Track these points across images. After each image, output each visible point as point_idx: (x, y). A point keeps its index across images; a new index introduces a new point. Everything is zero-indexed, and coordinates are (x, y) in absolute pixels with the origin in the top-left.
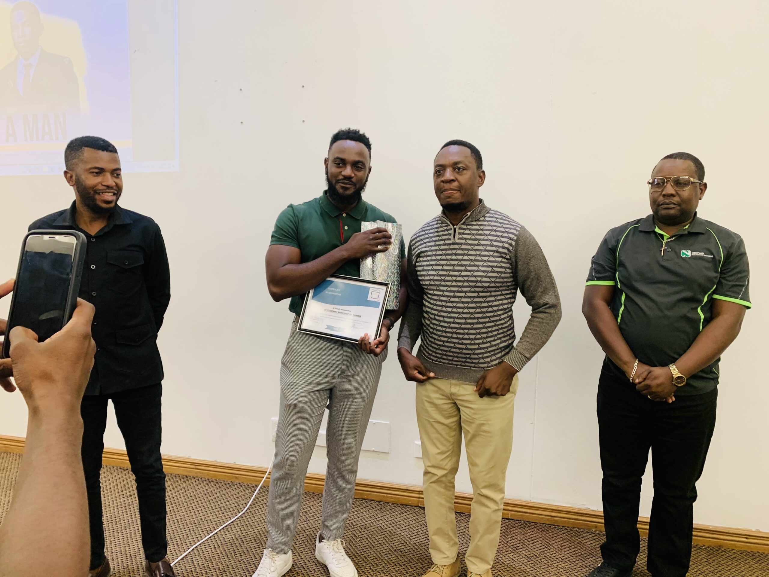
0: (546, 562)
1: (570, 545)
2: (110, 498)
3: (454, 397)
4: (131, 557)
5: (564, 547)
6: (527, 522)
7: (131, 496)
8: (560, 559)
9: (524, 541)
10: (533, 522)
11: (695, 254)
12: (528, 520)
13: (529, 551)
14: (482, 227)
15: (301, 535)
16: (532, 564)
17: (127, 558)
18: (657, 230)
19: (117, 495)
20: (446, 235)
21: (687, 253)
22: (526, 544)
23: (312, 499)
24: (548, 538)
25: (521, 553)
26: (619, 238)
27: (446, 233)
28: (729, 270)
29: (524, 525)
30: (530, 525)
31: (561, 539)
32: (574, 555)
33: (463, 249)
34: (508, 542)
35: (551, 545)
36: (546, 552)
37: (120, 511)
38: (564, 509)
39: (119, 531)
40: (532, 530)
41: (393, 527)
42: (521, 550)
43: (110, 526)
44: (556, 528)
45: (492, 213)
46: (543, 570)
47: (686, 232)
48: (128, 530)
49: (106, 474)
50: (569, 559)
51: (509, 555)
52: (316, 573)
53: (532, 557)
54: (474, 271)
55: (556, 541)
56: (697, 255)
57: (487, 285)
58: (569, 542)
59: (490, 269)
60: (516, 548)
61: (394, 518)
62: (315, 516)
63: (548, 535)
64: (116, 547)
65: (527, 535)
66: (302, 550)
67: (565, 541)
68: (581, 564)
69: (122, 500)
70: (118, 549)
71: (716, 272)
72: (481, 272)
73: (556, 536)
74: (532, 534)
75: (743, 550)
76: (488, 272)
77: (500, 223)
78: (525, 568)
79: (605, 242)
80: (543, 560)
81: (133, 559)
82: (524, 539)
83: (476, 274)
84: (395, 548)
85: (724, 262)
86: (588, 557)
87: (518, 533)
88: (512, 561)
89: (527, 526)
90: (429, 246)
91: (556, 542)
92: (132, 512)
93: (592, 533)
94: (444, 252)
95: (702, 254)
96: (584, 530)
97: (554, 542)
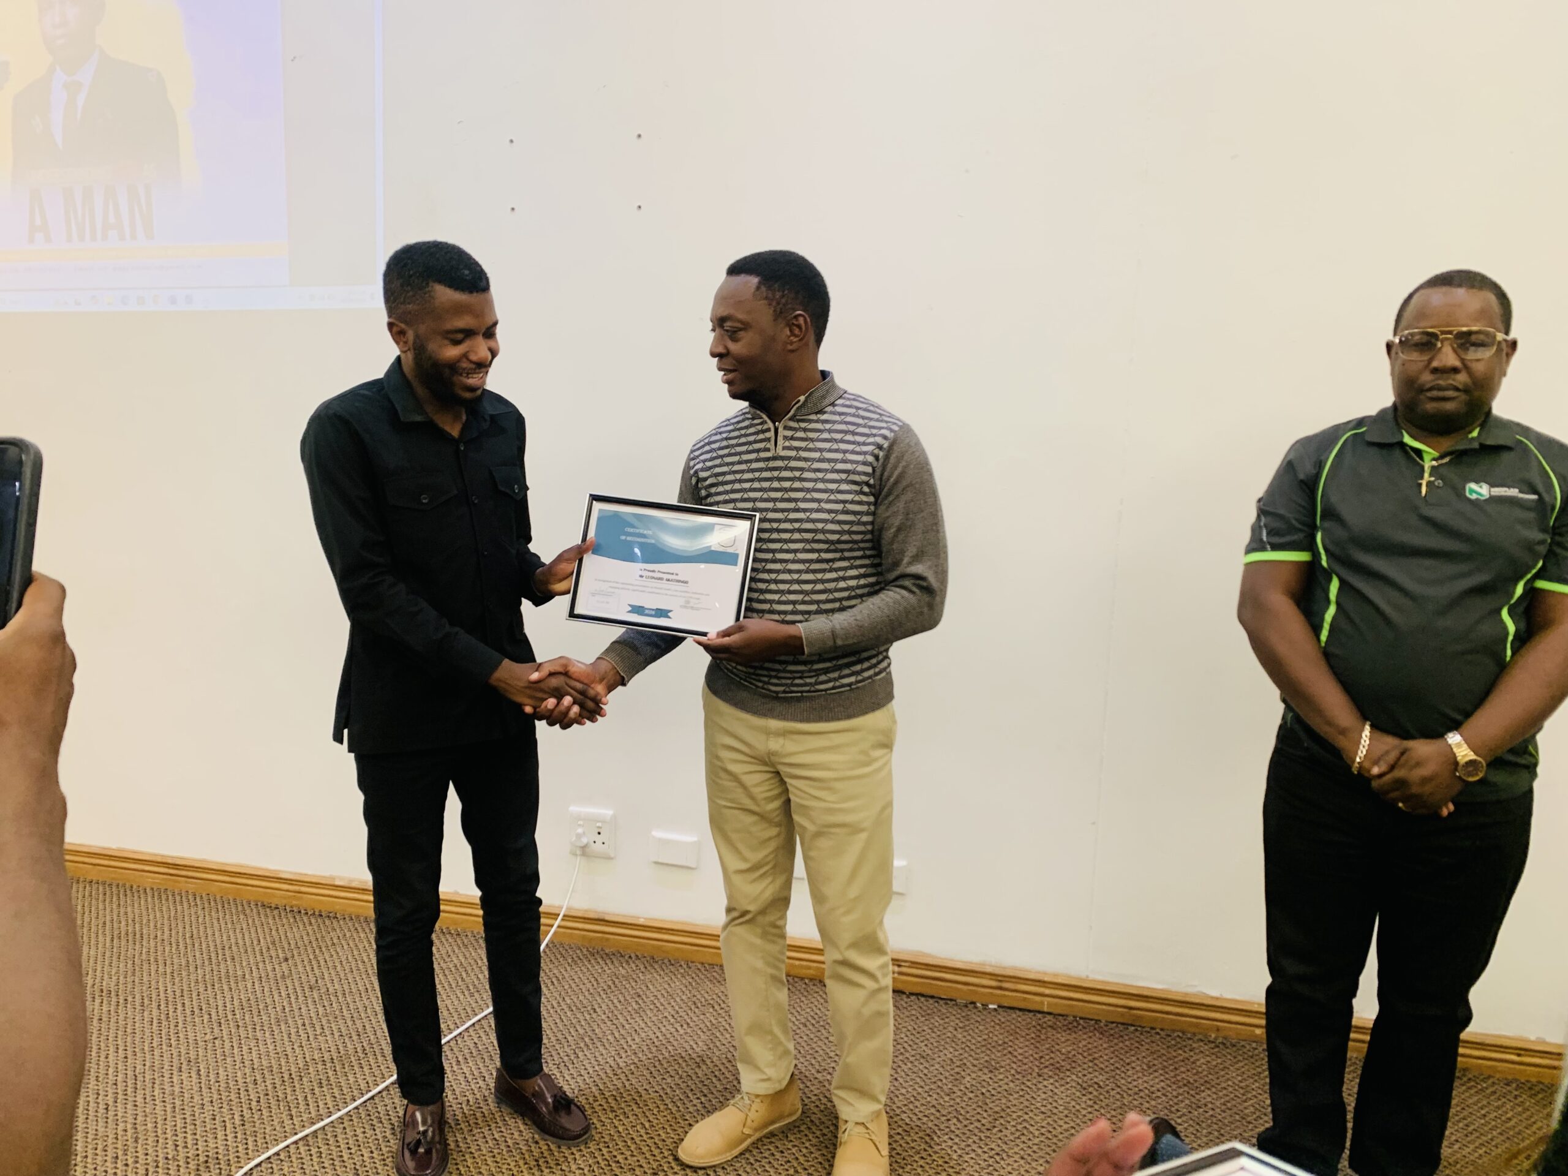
0: (1118, 1096)
1: (1165, 1064)
2: (244, 964)
3: (774, 759)
4: (293, 1079)
5: (1155, 1068)
6: (1081, 1018)
7: (286, 960)
8: (1147, 1091)
9: (1074, 1055)
10: (1092, 1020)
11: (1497, 491)
12: (1084, 1016)
13: (1084, 1075)
14: (828, 426)
15: (629, 1039)
16: (1090, 1099)
17: (284, 1081)
18: (1407, 440)
19: (259, 958)
20: (761, 441)
21: (1479, 490)
22: (1079, 1062)
23: (649, 968)
24: (1122, 1052)
25: (1068, 1080)
26: (1322, 458)
27: (761, 436)
29: (1075, 1024)
30: (1085, 1025)
31: (1148, 1052)
32: (1174, 1083)
33: (792, 469)
34: (1041, 1057)
35: (1128, 1064)
36: (1117, 1077)
37: (266, 989)
38: (1154, 995)
39: (265, 1029)
40: (1091, 1034)
41: (813, 1025)
42: (1068, 1073)
43: (247, 1018)
44: (1137, 1030)
45: (849, 399)
46: (1113, 1113)
47: (1476, 445)
48: (283, 1027)
49: (235, 917)
50: (1164, 1091)
51: (1045, 1083)
52: (662, 1114)
53: (1090, 1086)
54: (811, 510)
55: (1139, 1056)
56: (1504, 494)
57: (835, 537)
58: (1164, 1058)
59: (840, 507)
60: (1057, 1068)
61: (814, 1008)
62: (656, 1001)
63: (1121, 1045)
64: (260, 1058)
65: (1080, 1045)
66: (633, 1069)
67: (1155, 1056)
68: (1187, 1102)
69: (269, 968)
70: (265, 1063)
71: (1544, 530)
72: (823, 512)
73: (1137, 1047)
74: (1089, 1043)
75: (1510, 1078)
76: (836, 512)
77: (863, 418)
78: (1078, 1107)
79: (1288, 467)
80: (1112, 1093)
81: (296, 1082)
82: (1073, 1053)
83: (814, 516)
84: (817, 1067)
85: (1561, 511)
86: (1202, 1088)
87: (1063, 1039)
88: (1050, 1093)
89: (1080, 1027)
90: (728, 464)
91: (1138, 1059)
92: (291, 991)
93: (1209, 1041)
94: (757, 475)
95: (1513, 492)
96: (1194, 1034)
97: (1134, 1059)
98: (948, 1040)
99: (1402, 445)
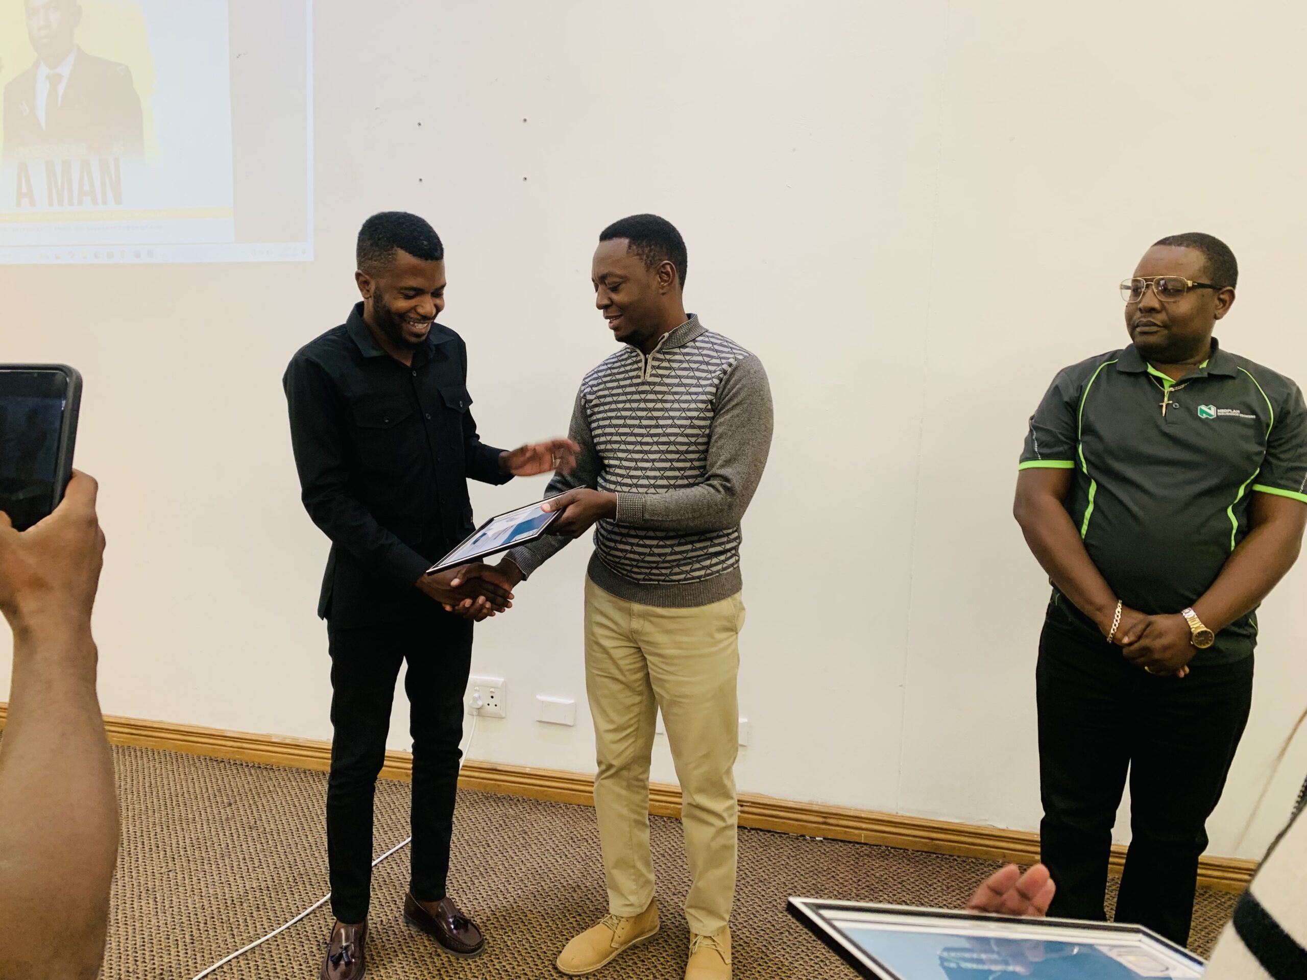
1: (961, 885)
2: (195, 808)
4: (235, 904)
5: (952, 888)
6: (892, 848)
7: (230, 805)
9: (886, 879)
10: (901, 849)
11: (1223, 412)
12: (893, 845)
13: (895, 895)
14: (687, 358)
15: (517, 868)
17: (227, 906)
18: (1151, 370)
19: (207, 804)
20: (635, 370)
21: (1209, 411)
22: (890, 884)
23: (534, 809)
24: (926, 875)
26: (1083, 384)
27: (635, 366)
28: (1283, 441)
29: (887, 852)
30: (895, 853)
31: (947, 875)
33: (656, 393)
34: (859, 880)
35: (930, 885)
37: (213, 830)
38: (954, 828)
39: (211, 862)
40: (900, 861)
41: (670, 855)
42: (881, 893)
43: (196, 854)
44: (938, 857)
45: (708, 337)
47: (1205, 375)
48: (227, 861)
49: (187, 769)
52: (543, 930)
55: (940, 879)
56: (1228, 414)
58: (960, 880)
61: (671, 841)
62: (539, 837)
63: (925, 869)
64: (207, 887)
65: (891, 870)
66: (520, 893)
67: (953, 879)
69: (216, 812)
70: (211, 891)
71: (1260, 444)
72: (675, 427)
73: (938, 871)
74: (899, 868)
77: (717, 351)
79: (1055, 391)
81: (238, 907)
82: (885, 876)
84: (673, 891)
85: (1274, 427)
87: (877, 865)
89: (891, 855)
90: (609, 389)
91: (939, 881)
92: (234, 831)
94: (629, 397)
95: (1236, 413)
96: (985, 861)
97: (935, 881)
98: (781, 866)
99: (1147, 374)
